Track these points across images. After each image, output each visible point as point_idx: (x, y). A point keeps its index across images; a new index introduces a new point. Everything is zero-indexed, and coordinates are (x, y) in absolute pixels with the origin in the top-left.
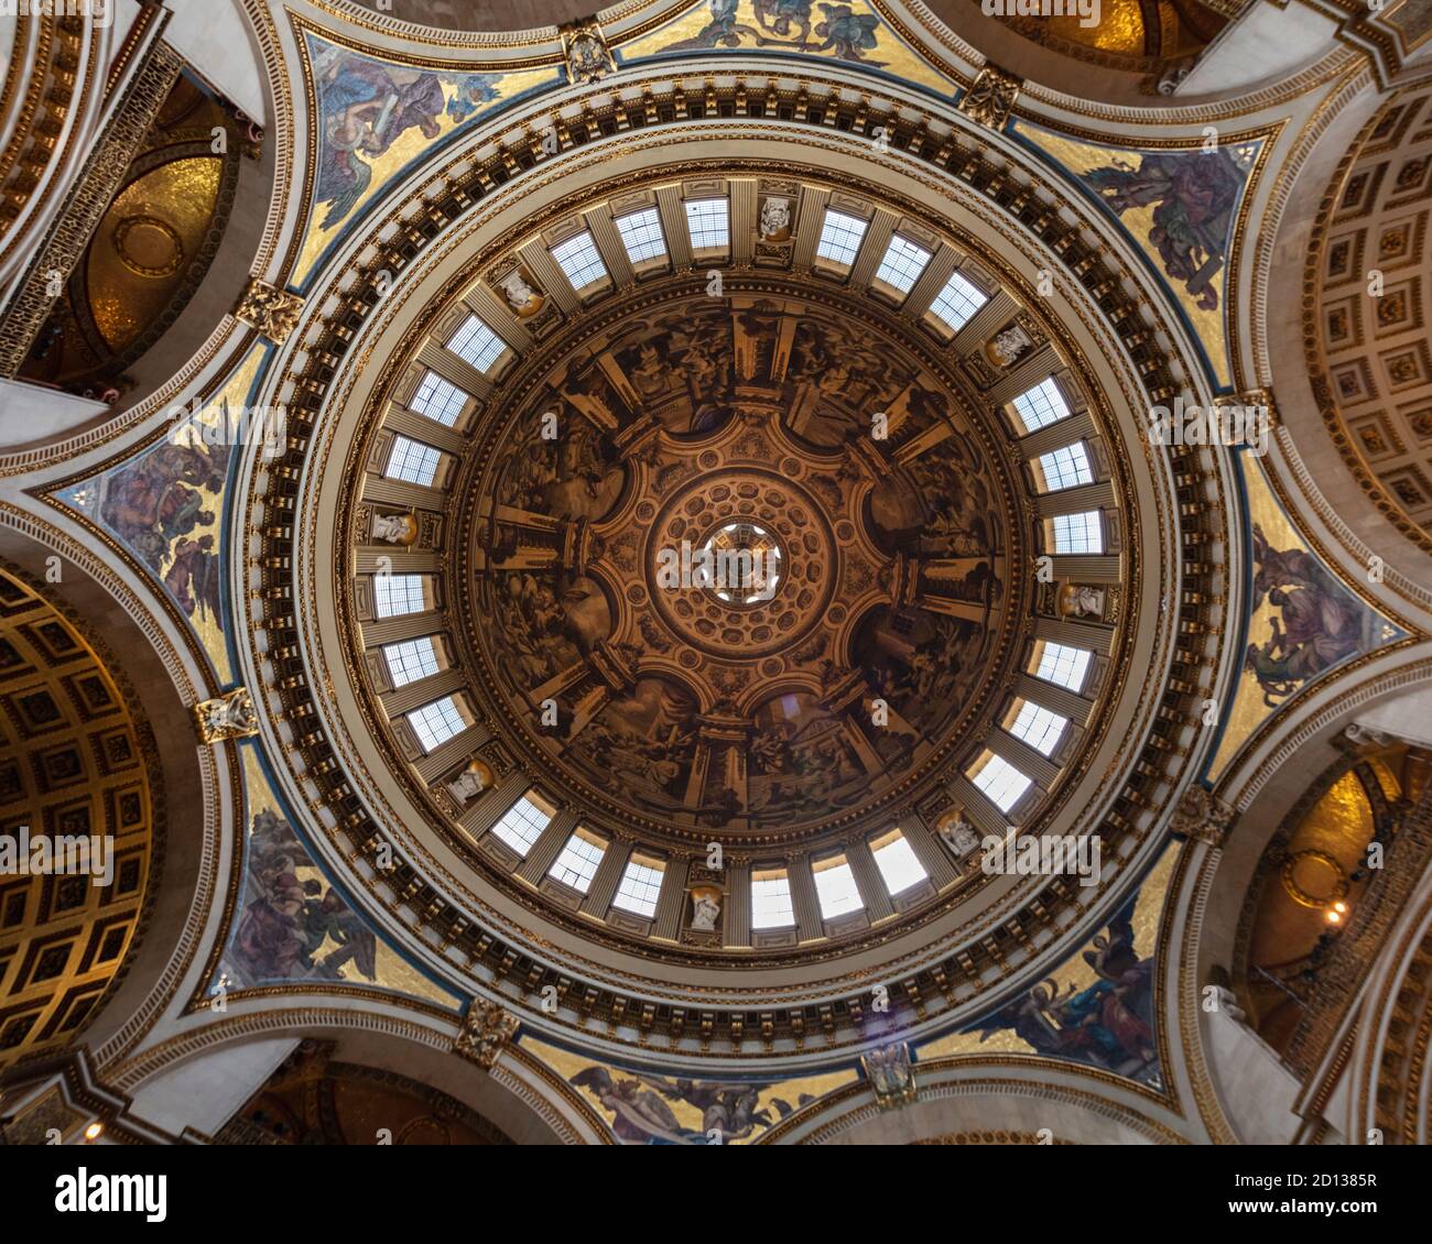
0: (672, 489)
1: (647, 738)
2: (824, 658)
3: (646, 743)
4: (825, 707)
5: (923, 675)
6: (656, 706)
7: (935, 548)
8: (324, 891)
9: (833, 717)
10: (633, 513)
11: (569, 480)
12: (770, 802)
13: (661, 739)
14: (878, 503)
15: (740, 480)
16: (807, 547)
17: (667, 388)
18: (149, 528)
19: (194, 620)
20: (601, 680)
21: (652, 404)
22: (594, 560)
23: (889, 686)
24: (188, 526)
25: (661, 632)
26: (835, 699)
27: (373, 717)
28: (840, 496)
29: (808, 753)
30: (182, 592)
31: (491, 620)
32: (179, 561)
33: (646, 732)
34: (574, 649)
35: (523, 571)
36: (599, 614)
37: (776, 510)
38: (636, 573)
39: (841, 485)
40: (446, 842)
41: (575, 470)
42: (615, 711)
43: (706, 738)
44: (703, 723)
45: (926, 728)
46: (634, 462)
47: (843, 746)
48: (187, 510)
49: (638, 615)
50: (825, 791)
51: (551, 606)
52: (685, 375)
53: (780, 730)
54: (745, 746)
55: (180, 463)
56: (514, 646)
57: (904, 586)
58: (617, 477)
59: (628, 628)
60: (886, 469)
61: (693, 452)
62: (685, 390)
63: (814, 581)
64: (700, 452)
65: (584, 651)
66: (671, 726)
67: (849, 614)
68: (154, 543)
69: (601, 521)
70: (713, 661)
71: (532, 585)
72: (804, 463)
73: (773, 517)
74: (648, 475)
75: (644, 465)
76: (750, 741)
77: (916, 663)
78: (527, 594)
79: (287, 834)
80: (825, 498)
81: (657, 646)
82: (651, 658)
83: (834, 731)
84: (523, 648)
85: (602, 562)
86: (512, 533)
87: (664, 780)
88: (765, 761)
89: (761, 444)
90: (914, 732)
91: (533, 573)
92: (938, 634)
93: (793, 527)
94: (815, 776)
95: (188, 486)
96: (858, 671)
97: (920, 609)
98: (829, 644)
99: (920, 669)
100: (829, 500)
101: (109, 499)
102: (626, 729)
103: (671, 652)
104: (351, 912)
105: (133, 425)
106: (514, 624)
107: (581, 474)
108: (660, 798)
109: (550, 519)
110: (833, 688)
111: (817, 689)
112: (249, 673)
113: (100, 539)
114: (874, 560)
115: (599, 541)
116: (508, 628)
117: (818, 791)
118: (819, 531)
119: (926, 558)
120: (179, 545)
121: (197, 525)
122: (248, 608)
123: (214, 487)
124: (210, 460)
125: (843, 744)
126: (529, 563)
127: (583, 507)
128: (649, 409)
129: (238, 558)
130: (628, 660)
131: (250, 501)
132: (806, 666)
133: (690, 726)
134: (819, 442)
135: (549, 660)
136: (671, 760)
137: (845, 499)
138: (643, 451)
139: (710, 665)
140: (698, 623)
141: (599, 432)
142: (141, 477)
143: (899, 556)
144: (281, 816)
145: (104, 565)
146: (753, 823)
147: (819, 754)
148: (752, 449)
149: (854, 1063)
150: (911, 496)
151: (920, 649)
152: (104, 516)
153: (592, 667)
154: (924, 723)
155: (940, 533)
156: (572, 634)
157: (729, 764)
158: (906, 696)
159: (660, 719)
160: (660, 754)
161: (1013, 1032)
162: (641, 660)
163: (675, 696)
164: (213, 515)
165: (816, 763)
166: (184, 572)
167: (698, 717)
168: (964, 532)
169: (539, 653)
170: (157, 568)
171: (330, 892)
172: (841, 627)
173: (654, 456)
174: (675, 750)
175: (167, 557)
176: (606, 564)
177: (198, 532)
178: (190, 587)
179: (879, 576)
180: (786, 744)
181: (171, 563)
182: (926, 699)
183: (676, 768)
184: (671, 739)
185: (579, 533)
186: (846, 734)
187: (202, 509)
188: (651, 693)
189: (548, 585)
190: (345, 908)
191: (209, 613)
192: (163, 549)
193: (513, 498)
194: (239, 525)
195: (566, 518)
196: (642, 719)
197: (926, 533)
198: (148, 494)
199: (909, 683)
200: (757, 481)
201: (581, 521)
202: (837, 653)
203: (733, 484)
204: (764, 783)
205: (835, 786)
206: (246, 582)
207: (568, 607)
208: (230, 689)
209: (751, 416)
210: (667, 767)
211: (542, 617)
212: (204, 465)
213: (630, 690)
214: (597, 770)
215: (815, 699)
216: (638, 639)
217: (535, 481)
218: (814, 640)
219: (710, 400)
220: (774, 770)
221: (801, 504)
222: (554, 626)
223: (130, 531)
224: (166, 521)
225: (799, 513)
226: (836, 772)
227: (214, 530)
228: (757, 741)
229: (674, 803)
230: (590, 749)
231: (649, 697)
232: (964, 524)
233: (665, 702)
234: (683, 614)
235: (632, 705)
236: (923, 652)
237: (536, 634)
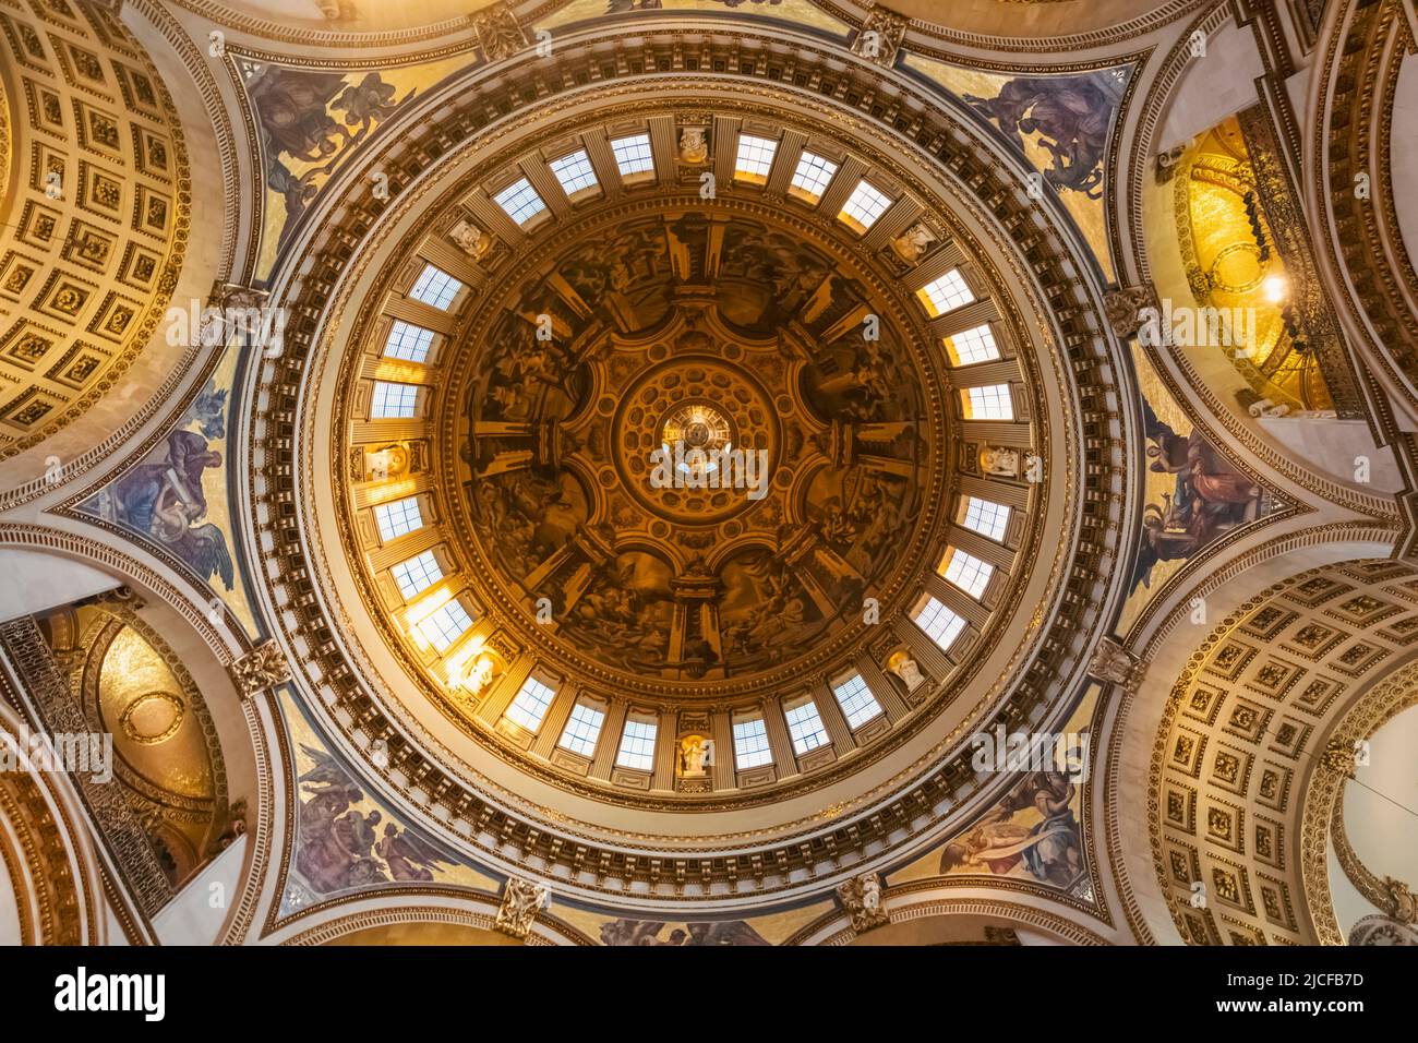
0: (607, 448)
1: (763, 603)
2: (807, 439)
3: (765, 607)
4: (840, 466)
5: (874, 383)
6: (746, 580)
7: (795, 301)
8: (686, 931)
9: (852, 467)
10: (602, 488)
11: (544, 516)
12: (873, 559)
13: (770, 595)
14: (731, 314)
15: (637, 396)
16: (721, 386)
17: (533, 398)
18: (351, 864)
19: (438, 879)
20: (698, 602)
21: (536, 416)
22: (613, 541)
23: (862, 411)
24: (369, 835)
25: (698, 534)
26: (841, 454)
27: (598, 793)
28: (705, 335)
29: (862, 504)
30: (413, 873)
31: (598, 648)
32: (390, 859)
33: (758, 602)
34: (662, 603)
35: (582, 598)
36: (653, 567)
37: (679, 387)
38: (645, 519)
39: (697, 330)
40: (720, 811)
41: (540, 507)
42: (726, 610)
43: (794, 563)
44: (783, 557)
45: (912, 414)
46: (567, 460)
47: (876, 478)
48: (358, 828)
49: (675, 541)
50: (897, 516)
51: (620, 597)
52: (534, 378)
53: (830, 509)
54: (822, 542)
55: (322, 810)
56: (628, 645)
57: (804, 344)
58: (568, 478)
59: (679, 554)
60: (712, 290)
61: (592, 412)
62: (545, 385)
63: (749, 401)
64: (596, 408)
65: (669, 598)
66: (768, 580)
67: (791, 396)
68: (364, 868)
69: (590, 515)
70: (748, 514)
71: (596, 599)
72: (661, 342)
73: (682, 393)
74: (584, 458)
75: (574, 454)
76: (821, 537)
77: (862, 381)
78: (600, 607)
79: (630, 926)
80: (696, 347)
81: (706, 544)
82: (711, 555)
83: (862, 474)
84: (633, 640)
85: (618, 536)
86: (549, 585)
87: (800, 617)
88: (843, 538)
89: (624, 362)
90: (908, 423)
91: (589, 591)
92: (855, 349)
93: (700, 384)
94: (881, 514)
95: (342, 815)
96: (835, 423)
97: (828, 347)
98: (801, 426)
99: (869, 382)
100: (701, 345)
101: (311, 880)
102: (745, 613)
103: (717, 537)
104: (714, 924)
105: (271, 825)
106: (613, 633)
107: (547, 504)
108: (810, 630)
109: (560, 550)
110: (832, 450)
111: (826, 461)
112: (503, 867)
113: (333, 906)
114: (768, 348)
115: (603, 527)
116: (612, 639)
117: (892, 522)
118: (717, 370)
119: (797, 311)
120: (378, 852)
121: (374, 828)
122: (457, 832)
123: (357, 797)
124: (336, 787)
125: (876, 476)
126: (579, 590)
127: (572, 521)
128: (537, 422)
129: (418, 816)
130: (700, 573)
131: (385, 778)
132: (802, 454)
133: (779, 568)
134: (656, 320)
135: (656, 628)
136: (790, 599)
137: (710, 334)
138: (565, 447)
139: (748, 519)
140: (713, 503)
141: (526, 470)
142: (312, 845)
143: (780, 329)
144: (614, 919)
145: (353, 916)
146: (877, 583)
147: (868, 498)
148: (622, 370)
149: (1088, 681)
150: (744, 288)
151: (856, 370)
152: (319, 891)
153: (684, 601)
154: (907, 411)
155: (787, 290)
156: (652, 597)
157: (824, 562)
158: (878, 406)
159: (757, 583)
160: (780, 605)
161: (1160, 562)
162: (707, 563)
163: (750, 560)
164: (376, 812)
165: (873, 505)
166: (400, 861)
167: (777, 557)
168: (800, 273)
169: (646, 631)
170: (383, 878)
171: (690, 927)
172: (795, 408)
173: (574, 442)
174: (786, 592)
175: (381, 866)
176: (624, 535)
177: (379, 831)
178: (413, 865)
179: (782, 354)
180: (844, 513)
181: (387, 866)
182: (893, 396)
183: (798, 601)
184: (776, 588)
185: (586, 537)
186: (871, 468)
187: (366, 817)
188: (735, 575)
189: (606, 587)
190: (708, 925)
191: (441, 864)
192: (373, 865)
193: (526, 567)
194: (396, 798)
195: (569, 538)
196: (747, 596)
197: (779, 298)
198: (327, 849)
199: (872, 398)
200: (649, 384)
201: (579, 529)
202: (811, 426)
203: (637, 401)
204: (856, 551)
205: (899, 507)
206: (439, 822)
207: (630, 585)
208: (502, 890)
209: (599, 353)
210: (793, 607)
211: (623, 609)
212: (335, 793)
213: (721, 588)
214: (755, 657)
215: (830, 468)
216: (691, 553)
217: (526, 541)
218: (789, 433)
219: (565, 373)
220: (854, 537)
221: (688, 367)
222: (636, 606)
223: (343, 879)
224: (355, 848)
225: (694, 372)
226: (890, 498)
227: (387, 818)
228: (825, 531)
229: (819, 625)
230: (739, 649)
231: (736, 578)
232: (795, 269)
233: (748, 570)
234: (698, 508)
235: (732, 595)
236: (859, 370)
237: (631, 623)
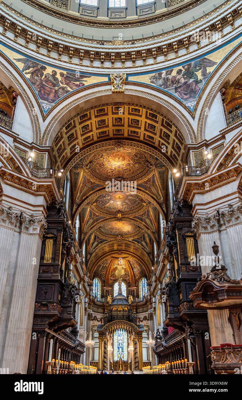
8: (182, 69)
18: (56, 91)
19: (86, 84)
24: (56, 79)
30: (77, 85)
32: (67, 84)
48: (51, 78)
55: (36, 78)
68: (61, 90)
79: (160, 74)
95: (44, 77)
112: (106, 71)
120: (62, 83)
121: (56, 76)
122: (85, 66)
124: (35, 68)
129: (68, 66)
131: (49, 57)
142: (40, 90)
144: (154, 74)
145: (66, 106)
164: (53, 71)
166: (71, 84)
170: (68, 91)
175: (65, 87)
177: (58, 76)
178: (76, 83)
181: (68, 87)
187: (51, 74)
191: (85, 79)
192: (63, 89)
194: (57, 63)
198: (46, 89)
206: (77, 65)
208: (110, 79)
212: (36, 70)
223: (56, 96)
224: (54, 85)
227: (59, 71)
